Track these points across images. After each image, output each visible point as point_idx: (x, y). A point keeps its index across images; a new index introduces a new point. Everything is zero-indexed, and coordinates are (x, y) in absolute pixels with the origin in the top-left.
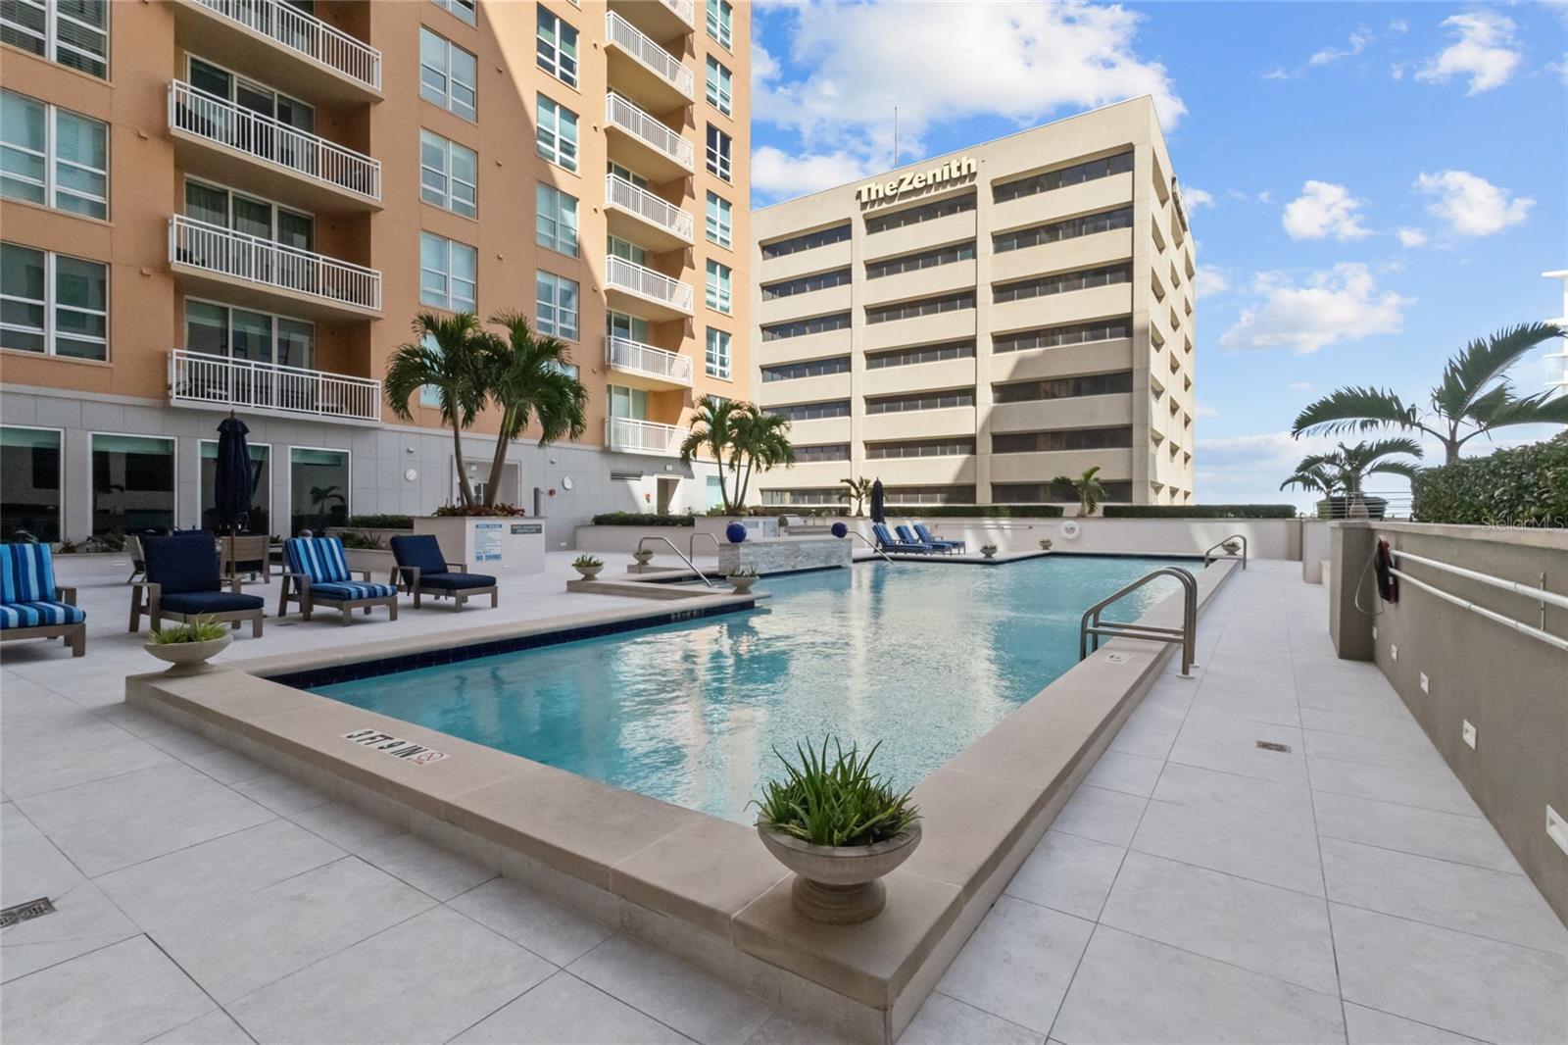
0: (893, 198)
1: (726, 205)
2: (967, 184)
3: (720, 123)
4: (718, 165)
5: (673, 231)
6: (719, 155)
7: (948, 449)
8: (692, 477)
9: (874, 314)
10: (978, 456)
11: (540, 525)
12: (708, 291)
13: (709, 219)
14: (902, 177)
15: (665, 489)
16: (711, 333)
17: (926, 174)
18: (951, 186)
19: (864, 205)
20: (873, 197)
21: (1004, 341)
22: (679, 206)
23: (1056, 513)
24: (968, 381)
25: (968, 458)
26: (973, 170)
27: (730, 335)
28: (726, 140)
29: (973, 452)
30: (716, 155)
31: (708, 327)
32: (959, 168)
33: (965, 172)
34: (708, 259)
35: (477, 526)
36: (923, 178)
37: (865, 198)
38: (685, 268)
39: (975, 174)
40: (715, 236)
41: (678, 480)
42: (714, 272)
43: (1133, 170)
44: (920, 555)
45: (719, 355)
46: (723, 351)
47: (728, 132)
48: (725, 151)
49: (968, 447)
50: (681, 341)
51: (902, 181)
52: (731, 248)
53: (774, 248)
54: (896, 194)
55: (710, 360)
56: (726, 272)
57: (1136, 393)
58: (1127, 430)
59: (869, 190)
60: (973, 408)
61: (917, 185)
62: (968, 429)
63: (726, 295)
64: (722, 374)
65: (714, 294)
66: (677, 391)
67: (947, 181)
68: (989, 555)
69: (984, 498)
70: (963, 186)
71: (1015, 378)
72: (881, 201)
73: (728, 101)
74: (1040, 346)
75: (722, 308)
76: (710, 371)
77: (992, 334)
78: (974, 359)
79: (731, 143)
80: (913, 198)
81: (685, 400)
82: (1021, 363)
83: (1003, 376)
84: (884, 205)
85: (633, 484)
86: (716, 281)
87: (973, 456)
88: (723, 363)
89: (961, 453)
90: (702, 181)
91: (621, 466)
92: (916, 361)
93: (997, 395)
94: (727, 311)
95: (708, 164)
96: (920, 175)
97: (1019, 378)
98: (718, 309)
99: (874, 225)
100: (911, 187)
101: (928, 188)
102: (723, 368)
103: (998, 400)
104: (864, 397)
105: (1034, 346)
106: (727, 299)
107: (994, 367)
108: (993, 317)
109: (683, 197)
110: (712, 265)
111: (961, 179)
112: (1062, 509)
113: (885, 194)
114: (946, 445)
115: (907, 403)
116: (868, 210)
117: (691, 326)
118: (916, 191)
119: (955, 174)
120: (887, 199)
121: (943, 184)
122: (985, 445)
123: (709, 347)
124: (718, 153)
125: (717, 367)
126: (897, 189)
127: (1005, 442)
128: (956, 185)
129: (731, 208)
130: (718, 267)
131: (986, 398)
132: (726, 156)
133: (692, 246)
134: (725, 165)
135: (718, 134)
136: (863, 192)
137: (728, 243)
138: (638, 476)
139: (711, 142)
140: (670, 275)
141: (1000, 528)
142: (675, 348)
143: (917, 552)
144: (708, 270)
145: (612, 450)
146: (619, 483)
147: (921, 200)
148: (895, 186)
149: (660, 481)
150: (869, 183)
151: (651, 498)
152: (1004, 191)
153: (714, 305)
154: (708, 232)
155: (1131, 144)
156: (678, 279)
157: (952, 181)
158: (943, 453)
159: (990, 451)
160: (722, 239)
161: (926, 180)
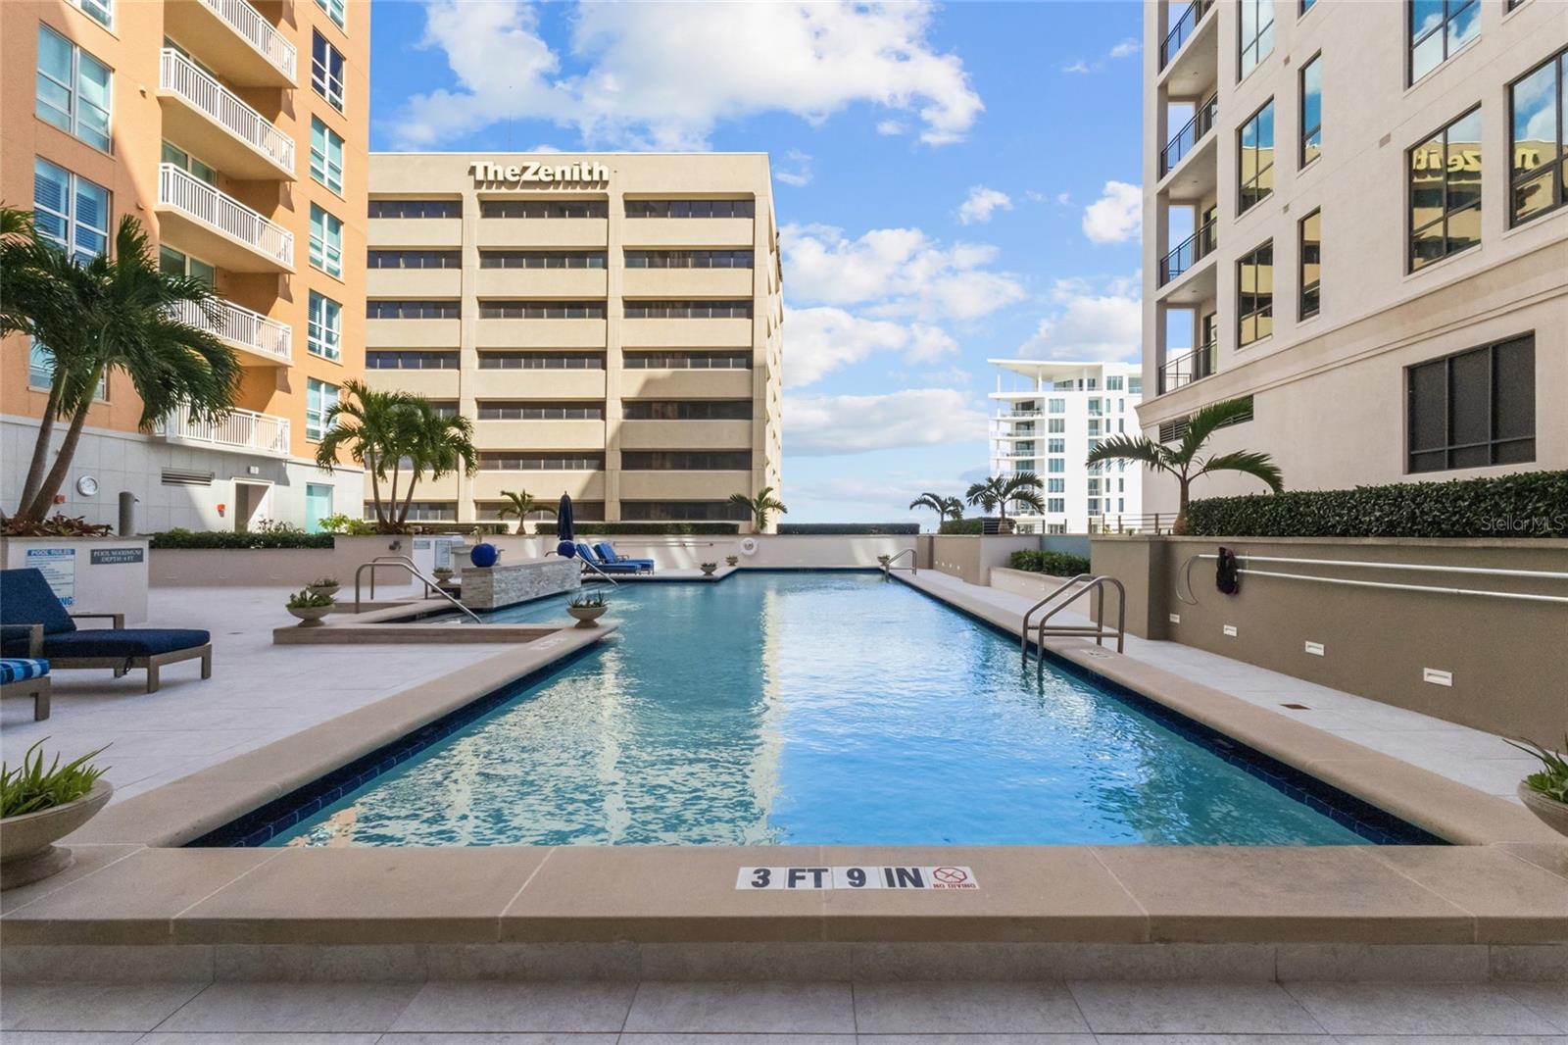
0: (515, 184)
1: (337, 140)
2: (598, 190)
3: (328, 31)
4: (326, 86)
5: (262, 151)
6: (328, 75)
7: (574, 463)
8: (286, 483)
9: (489, 308)
10: (607, 472)
11: (141, 550)
12: (312, 245)
13: (313, 152)
14: (526, 164)
15: (246, 498)
16: (315, 300)
17: (553, 169)
18: (581, 188)
19: (479, 184)
20: (491, 177)
21: (635, 357)
22: (273, 121)
23: (732, 531)
24: (599, 395)
25: (594, 474)
26: (605, 178)
27: (341, 305)
28: (338, 60)
29: (602, 467)
30: (324, 73)
31: (311, 290)
32: (590, 172)
33: (596, 177)
34: (312, 202)
35: (30, 553)
36: (550, 172)
37: (480, 176)
38: (280, 206)
39: (607, 182)
40: (322, 176)
41: (267, 487)
42: (320, 221)
43: (754, 217)
44: (632, 575)
45: (324, 326)
46: (329, 324)
47: (342, 50)
48: (336, 69)
49: (595, 462)
50: (274, 301)
51: (525, 169)
52: (342, 195)
53: (382, 207)
54: (518, 182)
55: (312, 333)
56: (336, 224)
57: (755, 420)
58: (748, 453)
59: (486, 168)
60: (603, 422)
61: (542, 176)
62: (596, 443)
63: (335, 254)
64: (329, 353)
65: (319, 249)
66: (266, 367)
67: (577, 182)
68: (709, 573)
69: (613, 515)
70: (593, 191)
71: (642, 396)
72: (501, 184)
73: (341, 10)
74: (669, 367)
75: (329, 269)
76: (312, 347)
77: (622, 348)
78: (604, 371)
79: (344, 63)
80: (538, 191)
81: (279, 382)
82: (649, 383)
83: (632, 392)
84: (503, 190)
85: (197, 491)
86: (322, 232)
87: (601, 472)
88: (329, 340)
89: (588, 467)
90: (304, 99)
91: (179, 464)
92: (540, 366)
93: (627, 410)
94: (337, 273)
95: (314, 81)
96: (547, 167)
97: (646, 396)
98: (325, 270)
99: (491, 208)
100: (536, 178)
101: (555, 183)
102: (329, 346)
103: (627, 416)
104: (476, 400)
105: (664, 366)
106: (336, 259)
107: (623, 383)
108: (624, 332)
109: (278, 113)
110: (317, 211)
111: (592, 183)
112: (737, 526)
113: (505, 178)
114: (572, 459)
115: (528, 411)
116: (484, 190)
117: (288, 285)
118: (540, 183)
119: (586, 178)
120: (505, 182)
121: (571, 183)
122: (614, 460)
123: (312, 317)
124: (327, 70)
125: (323, 343)
126: (520, 176)
127: (634, 459)
128: (587, 188)
129: (343, 146)
130: (326, 216)
131: (615, 412)
132: (336, 77)
133: (292, 180)
134: (334, 87)
135: (328, 47)
136: (477, 170)
137: (339, 188)
138: (206, 480)
139: (319, 53)
140: (259, 212)
141: (683, 545)
142: (265, 310)
143: (625, 572)
144: (312, 217)
145: (168, 441)
146: (174, 489)
147: (545, 194)
148: (517, 171)
149: (239, 486)
150: (489, 160)
151: (226, 512)
152: (637, 207)
153: (320, 264)
154: (313, 168)
155: (752, 194)
156: (270, 218)
157: (581, 183)
158: (569, 467)
159: (620, 468)
160: (330, 181)
161: (554, 176)
